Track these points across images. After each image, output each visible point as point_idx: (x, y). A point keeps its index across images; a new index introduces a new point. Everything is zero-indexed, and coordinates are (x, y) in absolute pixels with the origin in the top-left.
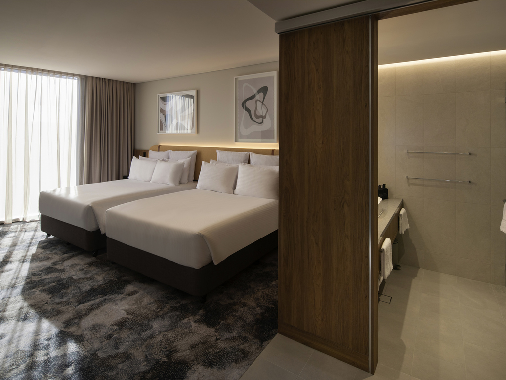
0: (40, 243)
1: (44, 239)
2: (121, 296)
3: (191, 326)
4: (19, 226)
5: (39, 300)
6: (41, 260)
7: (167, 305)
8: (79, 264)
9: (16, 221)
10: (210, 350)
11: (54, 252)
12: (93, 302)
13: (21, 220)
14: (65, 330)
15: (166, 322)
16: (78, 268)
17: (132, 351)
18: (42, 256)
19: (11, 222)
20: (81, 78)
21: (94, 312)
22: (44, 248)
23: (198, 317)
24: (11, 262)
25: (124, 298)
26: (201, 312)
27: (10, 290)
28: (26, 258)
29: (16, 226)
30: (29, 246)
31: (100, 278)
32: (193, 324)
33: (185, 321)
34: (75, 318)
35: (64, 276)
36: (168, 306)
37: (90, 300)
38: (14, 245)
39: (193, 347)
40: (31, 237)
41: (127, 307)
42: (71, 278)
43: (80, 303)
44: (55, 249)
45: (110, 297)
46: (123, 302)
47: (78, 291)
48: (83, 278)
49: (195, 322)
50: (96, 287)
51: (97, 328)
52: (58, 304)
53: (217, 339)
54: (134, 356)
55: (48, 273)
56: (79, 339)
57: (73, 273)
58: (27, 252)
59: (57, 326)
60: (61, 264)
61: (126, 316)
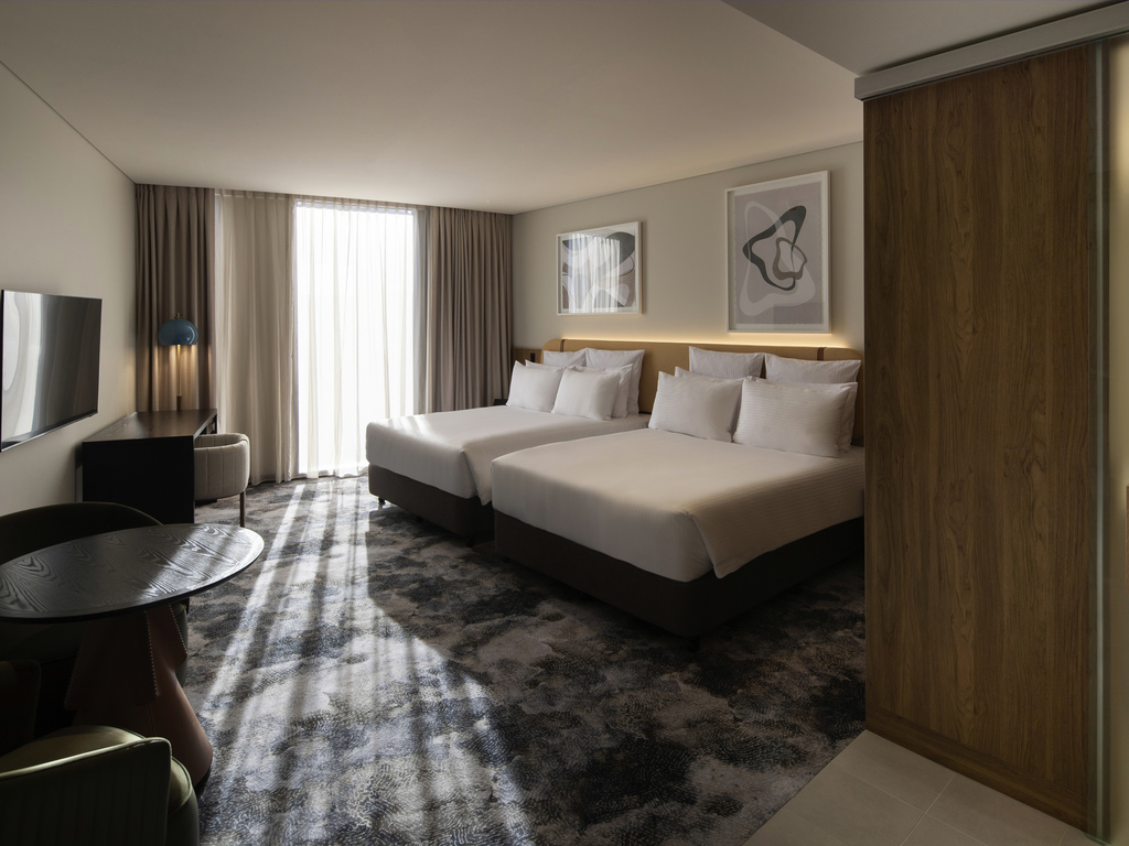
0: (372, 515)
1: (377, 509)
2: (535, 620)
3: (678, 688)
4: (331, 484)
5: (400, 609)
6: (383, 544)
7: (623, 646)
8: (447, 558)
9: (323, 476)
10: (726, 735)
11: (399, 532)
12: (489, 623)
13: (331, 474)
14: (458, 661)
15: (629, 674)
16: (446, 562)
17: (579, 713)
18: (384, 537)
19: (317, 476)
20: (419, 212)
21: (497, 640)
22: (380, 524)
23: (688, 675)
24: (337, 543)
25: (542, 624)
26: (692, 667)
27: (350, 588)
28: (358, 538)
29: (325, 483)
30: (356, 519)
31: (490, 585)
32: (681, 685)
33: (665, 677)
34: (467, 645)
35: (428, 574)
36: (625, 648)
37: (484, 620)
38: (332, 516)
39: (690, 725)
40: (353, 504)
41: (551, 639)
42: (439, 578)
43: (468, 623)
44: (400, 528)
45: (514, 617)
46: (541, 630)
47: (458, 601)
48: (462, 582)
49: (686, 682)
50: (486, 599)
51: (509, 666)
52: (434, 618)
53: (736, 720)
54: (585, 721)
55: (401, 567)
56: (483, 679)
57: (441, 571)
58: (356, 528)
59: (442, 653)
60: (418, 553)
61: (554, 654)
